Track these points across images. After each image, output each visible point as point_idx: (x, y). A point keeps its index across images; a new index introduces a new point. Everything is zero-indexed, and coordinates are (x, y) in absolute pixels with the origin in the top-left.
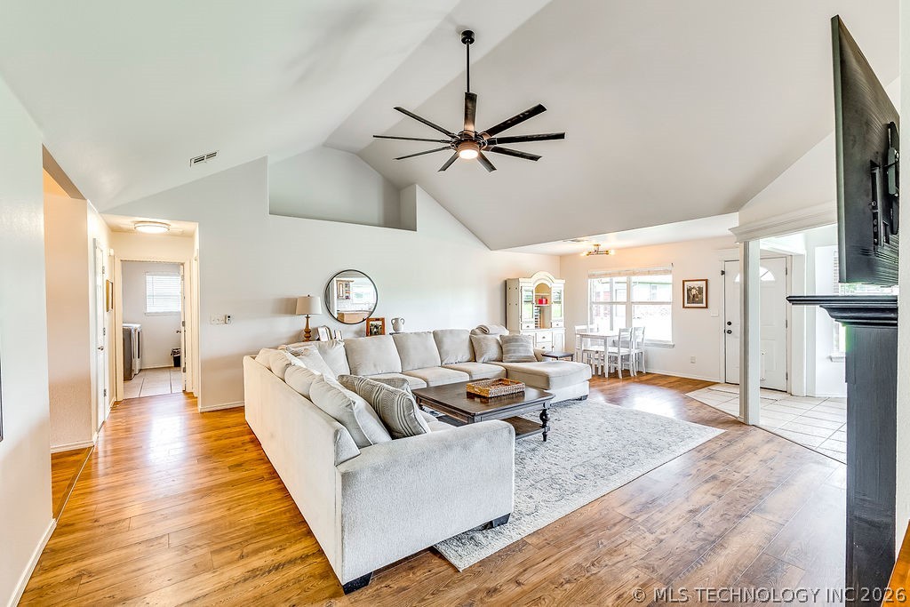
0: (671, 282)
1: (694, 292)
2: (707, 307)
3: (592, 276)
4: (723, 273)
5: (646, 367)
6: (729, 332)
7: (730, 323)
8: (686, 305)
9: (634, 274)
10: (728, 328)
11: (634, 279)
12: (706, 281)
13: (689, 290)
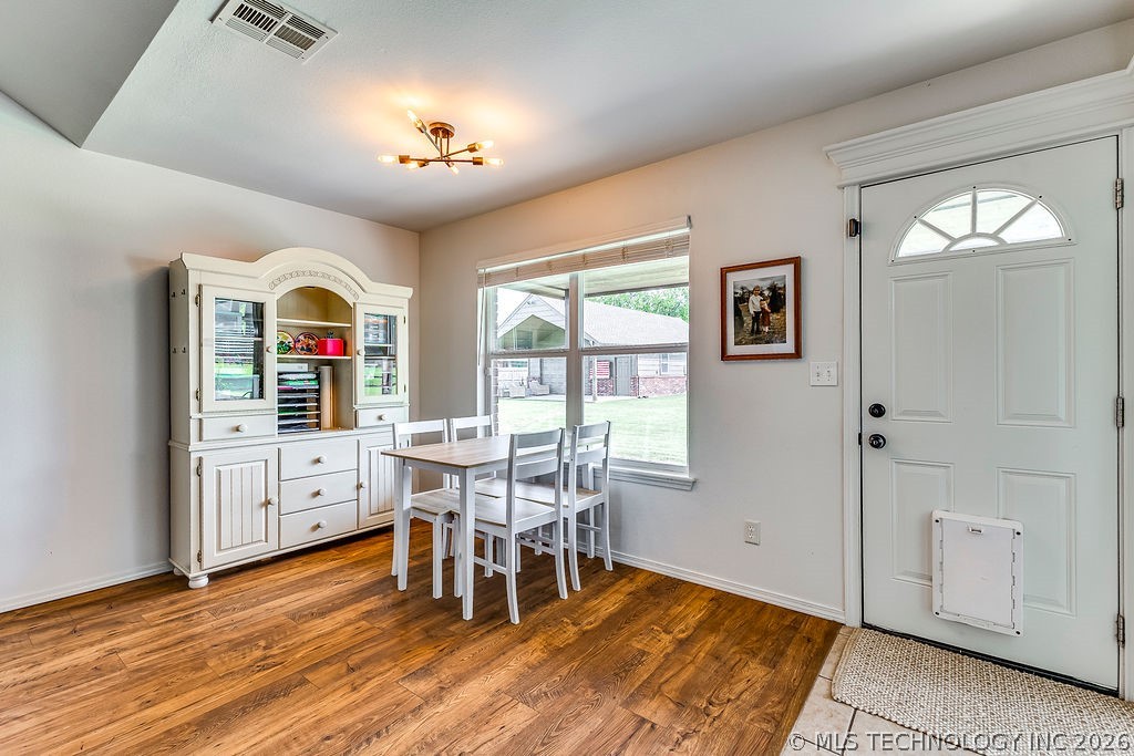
0: (686, 278)
1: (755, 304)
2: (797, 354)
3: (488, 279)
4: (855, 228)
5: (616, 544)
6: (878, 441)
7: (878, 411)
8: (733, 349)
9: (586, 262)
10: (873, 426)
11: (586, 277)
12: (796, 262)
13: (741, 300)
